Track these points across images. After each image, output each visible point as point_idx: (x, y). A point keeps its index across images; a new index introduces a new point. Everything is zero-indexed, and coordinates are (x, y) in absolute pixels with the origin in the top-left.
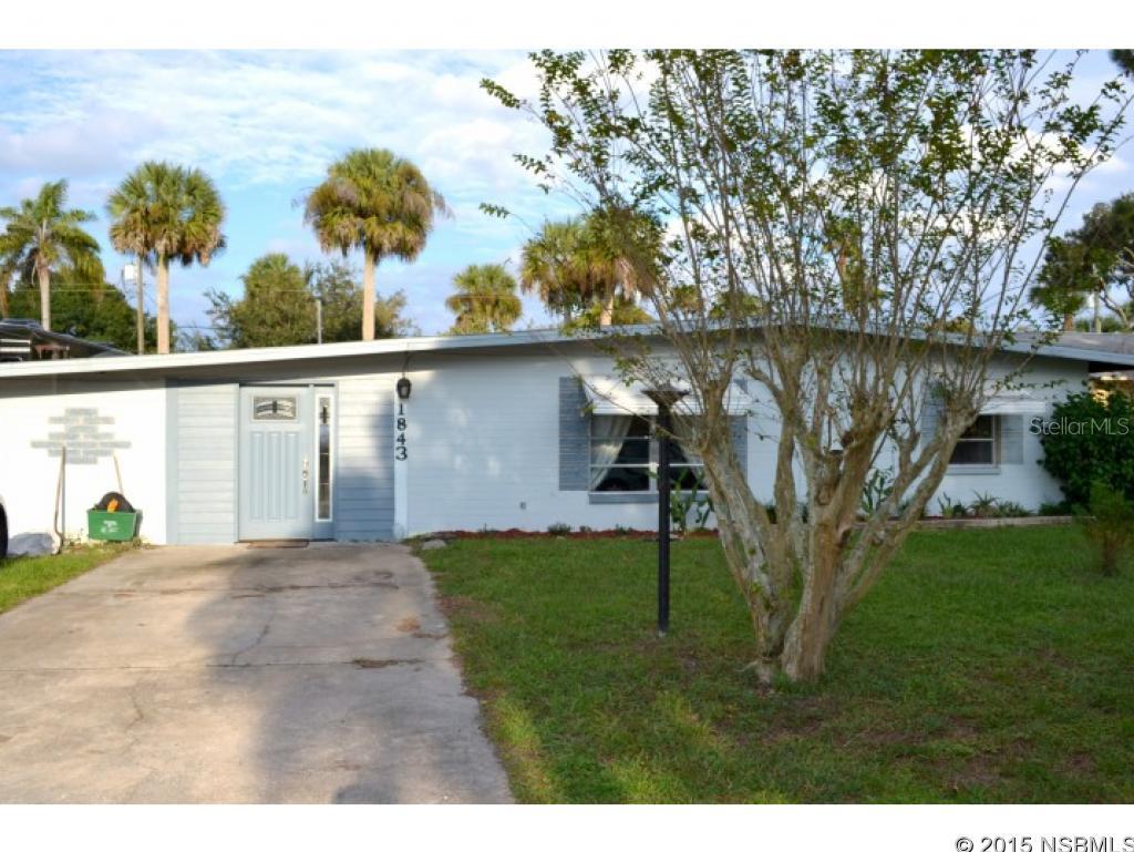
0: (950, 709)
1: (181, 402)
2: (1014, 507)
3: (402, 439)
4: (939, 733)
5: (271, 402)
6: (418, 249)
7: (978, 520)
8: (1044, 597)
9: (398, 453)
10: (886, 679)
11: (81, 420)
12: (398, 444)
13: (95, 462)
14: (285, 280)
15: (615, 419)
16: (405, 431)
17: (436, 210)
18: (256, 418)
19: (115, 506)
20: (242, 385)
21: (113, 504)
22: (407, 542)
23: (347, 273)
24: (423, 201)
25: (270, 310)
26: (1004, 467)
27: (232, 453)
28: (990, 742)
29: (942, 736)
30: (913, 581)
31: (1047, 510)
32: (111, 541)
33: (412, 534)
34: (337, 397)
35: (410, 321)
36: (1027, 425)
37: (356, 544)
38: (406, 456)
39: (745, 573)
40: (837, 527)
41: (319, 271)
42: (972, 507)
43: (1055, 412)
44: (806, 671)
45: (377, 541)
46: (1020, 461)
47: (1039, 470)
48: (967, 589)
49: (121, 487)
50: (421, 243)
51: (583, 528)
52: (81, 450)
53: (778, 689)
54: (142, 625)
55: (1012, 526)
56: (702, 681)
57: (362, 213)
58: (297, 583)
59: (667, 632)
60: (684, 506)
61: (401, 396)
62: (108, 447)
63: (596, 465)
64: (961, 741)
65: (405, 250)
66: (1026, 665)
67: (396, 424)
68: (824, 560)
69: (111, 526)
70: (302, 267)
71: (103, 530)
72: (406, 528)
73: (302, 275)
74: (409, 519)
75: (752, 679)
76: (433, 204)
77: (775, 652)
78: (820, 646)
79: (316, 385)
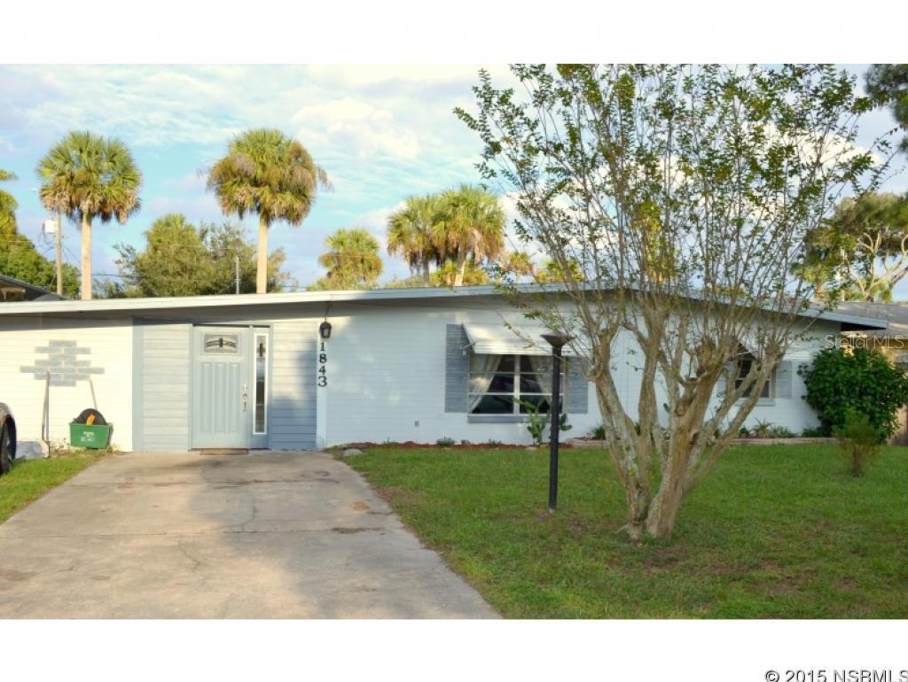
0: (761, 554)
1: (145, 337)
2: (784, 430)
3: (323, 370)
4: (756, 567)
5: (217, 339)
6: (304, 216)
7: (757, 440)
8: (813, 489)
9: (320, 381)
10: (716, 536)
11: (63, 350)
12: (320, 374)
13: (73, 384)
14: (183, 237)
15: (488, 357)
16: (326, 364)
17: (319, 183)
18: (206, 351)
19: (90, 420)
20: (195, 325)
21: (91, 418)
22: (327, 451)
23: (238, 233)
24: (310, 176)
25: (171, 262)
26: (778, 401)
27: (186, 378)
28: (788, 571)
29: (757, 569)
30: (720, 479)
31: (808, 434)
32: (89, 448)
33: (330, 445)
34: (271, 335)
35: (289, 274)
36: (795, 369)
37: (285, 452)
38: (326, 384)
39: (622, 463)
40: (690, 431)
41: (213, 230)
42: (754, 430)
43: (815, 361)
44: (664, 531)
45: (303, 450)
46: (789, 396)
47: (803, 404)
48: (759, 483)
49: (95, 405)
50: (306, 210)
51: (463, 442)
52: (62, 375)
53: (644, 543)
54: (155, 506)
55: (783, 444)
56: (590, 538)
57: (256, 183)
58: (258, 479)
59: (556, 509)
60: (541, 425)
61: (323, 336)
62: (86, 372)
63: (473, 393)
64: (771, 571)
65: (293, 216)
66: (807, 529)
67: (319, 358)
68: (680, 454)
69: (89, 437)
70: (197, 225)
71: (83, 439)
72: (325, 439)
73: (198, 233)
74: (328, 433)
75: (625, 537)
76: (317, 179)
77: (642, 519)
78: (674, 513)
79: (255, 326)
